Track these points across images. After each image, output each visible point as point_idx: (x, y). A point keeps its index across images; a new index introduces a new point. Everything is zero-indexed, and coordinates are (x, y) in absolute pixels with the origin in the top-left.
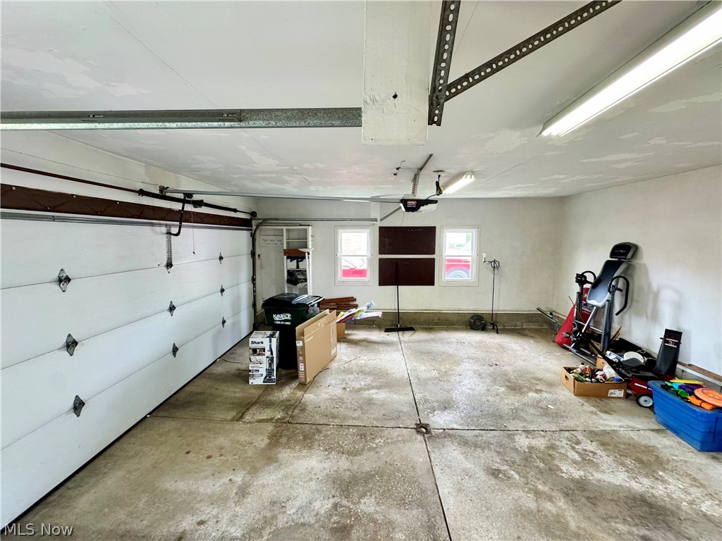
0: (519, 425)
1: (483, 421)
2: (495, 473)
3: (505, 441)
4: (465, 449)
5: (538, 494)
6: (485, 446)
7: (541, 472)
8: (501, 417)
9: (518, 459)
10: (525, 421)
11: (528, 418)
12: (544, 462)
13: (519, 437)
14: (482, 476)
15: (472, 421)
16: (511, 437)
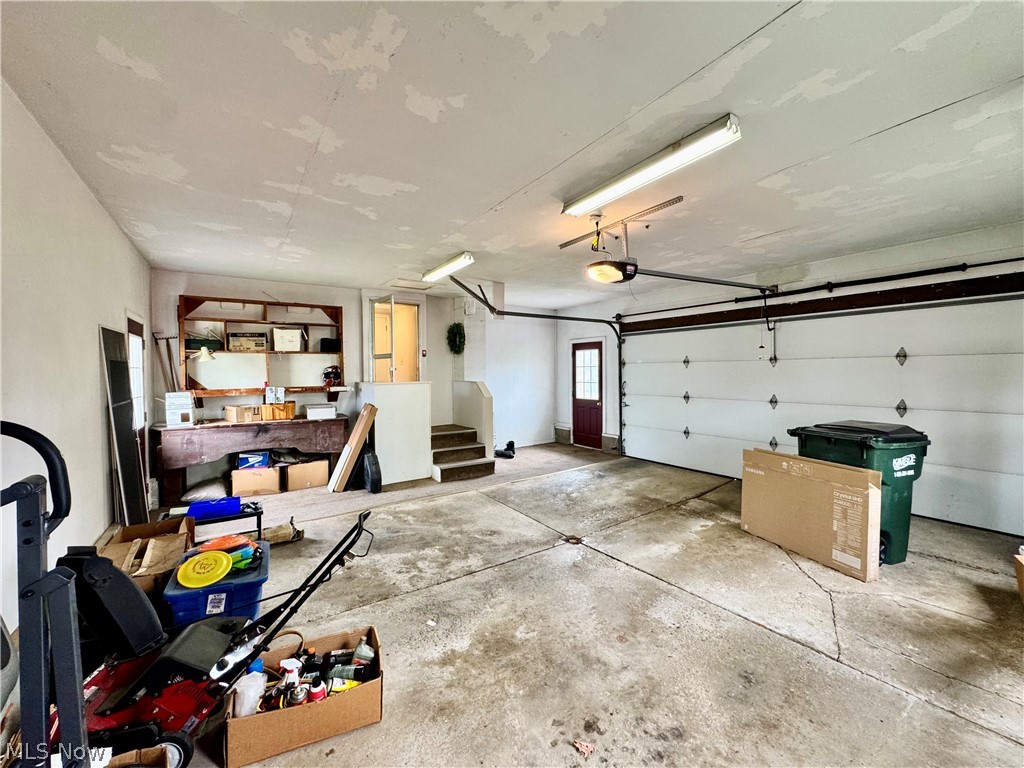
0: (479, 578)
1: (523, 567)
2: (493, 533)
3: (491, 556)
4: (525, 539)
5: (461, 532)
6: (508, 547)
7: (457, 544)
8: (505, 579)
9: (478, 547)
10: (472, 585)
11: (470, 590)
12: (454, 551)
13: (479, 564)
14: (502, 528)
15: (535, 564)
16: (487, 561)
